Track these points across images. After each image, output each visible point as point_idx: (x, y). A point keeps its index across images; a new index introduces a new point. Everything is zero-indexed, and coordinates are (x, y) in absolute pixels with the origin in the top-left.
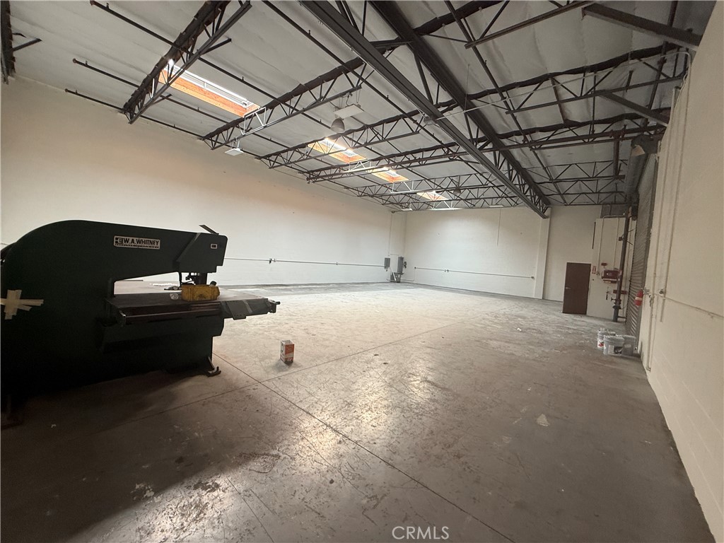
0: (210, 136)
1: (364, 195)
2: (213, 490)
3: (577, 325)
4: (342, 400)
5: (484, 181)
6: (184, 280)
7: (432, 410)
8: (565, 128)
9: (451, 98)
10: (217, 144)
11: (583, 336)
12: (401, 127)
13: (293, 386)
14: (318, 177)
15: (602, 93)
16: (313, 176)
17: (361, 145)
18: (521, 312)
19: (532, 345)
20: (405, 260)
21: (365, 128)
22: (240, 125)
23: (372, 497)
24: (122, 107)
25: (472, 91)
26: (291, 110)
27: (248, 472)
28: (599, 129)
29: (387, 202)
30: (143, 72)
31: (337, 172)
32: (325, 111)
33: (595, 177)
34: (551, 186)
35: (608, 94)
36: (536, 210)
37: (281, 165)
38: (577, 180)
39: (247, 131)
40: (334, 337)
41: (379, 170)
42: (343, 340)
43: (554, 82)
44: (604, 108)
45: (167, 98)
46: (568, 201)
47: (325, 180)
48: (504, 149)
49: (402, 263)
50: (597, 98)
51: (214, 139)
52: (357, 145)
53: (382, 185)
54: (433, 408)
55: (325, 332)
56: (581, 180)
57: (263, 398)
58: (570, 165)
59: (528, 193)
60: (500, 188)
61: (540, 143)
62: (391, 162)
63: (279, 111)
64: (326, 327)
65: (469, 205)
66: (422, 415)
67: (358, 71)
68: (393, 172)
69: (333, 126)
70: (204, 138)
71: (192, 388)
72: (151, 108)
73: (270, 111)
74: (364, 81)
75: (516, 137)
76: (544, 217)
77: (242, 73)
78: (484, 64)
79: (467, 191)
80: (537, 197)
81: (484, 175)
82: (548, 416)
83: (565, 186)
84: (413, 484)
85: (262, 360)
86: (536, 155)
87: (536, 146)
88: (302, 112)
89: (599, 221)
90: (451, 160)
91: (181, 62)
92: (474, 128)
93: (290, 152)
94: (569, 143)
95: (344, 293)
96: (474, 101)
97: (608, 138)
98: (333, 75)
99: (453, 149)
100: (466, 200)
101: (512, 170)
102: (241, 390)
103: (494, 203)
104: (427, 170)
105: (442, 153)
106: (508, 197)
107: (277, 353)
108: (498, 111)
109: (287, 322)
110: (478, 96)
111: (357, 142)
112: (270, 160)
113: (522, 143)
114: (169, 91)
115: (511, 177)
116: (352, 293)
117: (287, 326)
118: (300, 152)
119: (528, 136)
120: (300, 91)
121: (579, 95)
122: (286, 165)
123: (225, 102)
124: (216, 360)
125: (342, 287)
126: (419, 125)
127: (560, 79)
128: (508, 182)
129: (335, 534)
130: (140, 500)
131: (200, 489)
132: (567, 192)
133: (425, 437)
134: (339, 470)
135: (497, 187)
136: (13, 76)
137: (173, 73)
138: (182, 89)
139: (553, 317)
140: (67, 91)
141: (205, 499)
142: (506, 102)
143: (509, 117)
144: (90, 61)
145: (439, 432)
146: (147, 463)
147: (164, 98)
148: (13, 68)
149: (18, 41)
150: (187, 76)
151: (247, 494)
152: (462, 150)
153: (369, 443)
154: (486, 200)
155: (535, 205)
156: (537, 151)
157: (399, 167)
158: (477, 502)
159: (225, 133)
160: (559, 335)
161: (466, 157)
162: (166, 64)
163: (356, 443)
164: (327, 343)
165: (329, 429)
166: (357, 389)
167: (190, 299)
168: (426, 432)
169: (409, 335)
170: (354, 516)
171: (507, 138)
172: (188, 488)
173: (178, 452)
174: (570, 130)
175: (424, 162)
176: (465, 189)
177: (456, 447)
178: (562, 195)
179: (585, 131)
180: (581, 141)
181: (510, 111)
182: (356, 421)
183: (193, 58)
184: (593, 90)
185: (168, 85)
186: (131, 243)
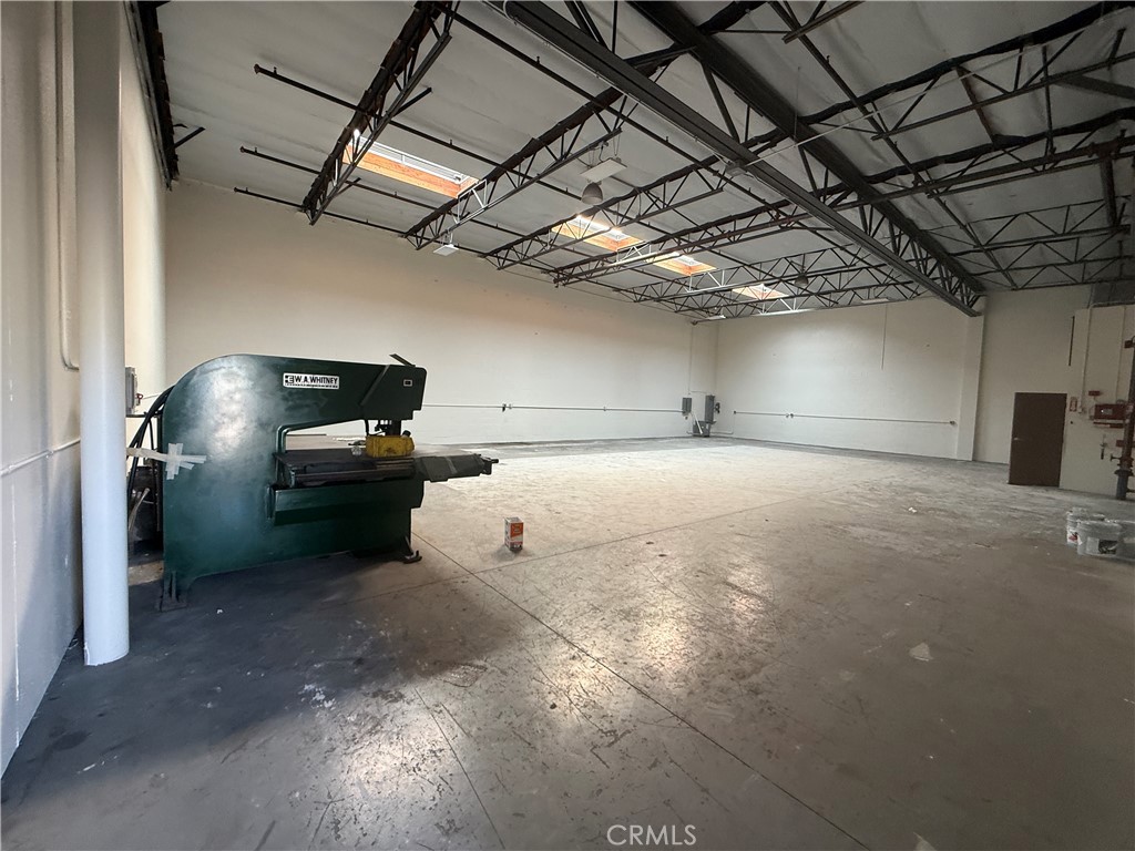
0: (413, 231)
1: (645, 300)
2: (396, 700)
3: (1035, 505)
4: (586, 603)
5: (849, 259)
6: (372, 432)
8: (996, 150)
9: (774, 127)
10: (424, 241)
11: (1042, 523)
12: (693, 185)
13: (517, 581)
14: (571, 276)
15: (1063, 78)
16: (563, 275)
17: (631, 221)
18: (925, 483)
19: (931, 536)
20: (716, 401)
21: (635, 193)
22: (453, 210)
23: (609, 732)
24: (301, 204)
25: (811, 109)
26: (521, 178)
27: (442, 684)
28: (1064, 144)
29: (684, 308)
30: (323, 152)
31: (599, 266)
32: (572, 174)
33: (1068, 234)
34: (982, 257)
35: (1074, 78)
36: (954, 303)
37: (515, 262)
38: (1033, 242)
39: (462, 218)
40: (589, 517)
41: (666, 256)
42: (601, 521)
43: (962, 71)
45: (355, 183)
46: (1020, 282)
47: (581, 280)
48: (880, 201)
49: (712, 405)
50: (1055, 89)
51: (419, 234)
52: (625, 220)
53: (673, 281)
54: (728, 622)
55: (576, 509)
56: (1044, 241)
57: (474, 594)
58: (1016, 216)
59: (936, 273)
60: (882, 269)
61: (946, 183)
62: (683, 243)
63: (505, 183)
64: (579, 502)
65: (827, 302)
66: (707, 630)
67: (616, 106)
68: (689, 260)
69: (586, 196)
70: (406, 235)
71: (384, 577)
72: (335, 200)
73: (492, 184)
74: (627, 119)
75: (903, 178)
76: (973, 314)
77: (450, 135)
78: (825, 63)
79: (820, 280)
80: (955, 280)
81: (848, 248)
82: (933, 647)
83: (1010, 254)
84: (675, 722)
85: (480, 544)
86: (943, 205)
87: (937, 189)
88: (538, 179)
89: (1082, 315)
90: (783, 229)
91: (368, 132)
92: (819, 172)
93: (527, 243)
94: (1007, 176)
95: (614, 454)
96: (815, 126)
97: (1085, 158)
98: (578, 119)
99: (787, 210)
100: (819, 294)
101: (899, 236)
102: (445, 582)
103: (872, 296)
104: (745, 250)
105: (769, 219)
106: (898, 283)
107: (500, 536)
108: (860, 136)
109: (521, 494)
110: (820, 118)
111: (624, 217)
112: (499, 258)
113: (911, 186)
114: (355, 173)
115: (897, 249)
116: (627, 454)
117: (521, 500)
118: (541, 242)
119: (923, 175)
120: (532, 149)
121: (1010, 89)
122: (521, 262)
123: (431, 180)
124: (416, 542)
125: (614, 445)
126: (722, 177)
127: (973, 65)
128: (893, 257)
129: (547, 771)
130: (308, 702)
131: (380, 698)
132: (1016, 265)
133: (707, 661)
134: (567, 693)
135: (876, 267)
136: (177, 180)
137: (360, 148)
138: (373, 168)
139: (987, 490)
140: (236, 190)
141: (385, 711)
142: (872, 120)
143: (881, 145)
144: (261, 147)
145: (731, 657)
146: (320, 662)
147: (351, 184)
148: (176, 169)
149: (179, 134)
150: (377, 149)
151: (438, 709)
152: (801, 211)
153: (617, 661)
154: (857, 291)
155: (953, 292)
156: (943, 198)
157: (697, 248)
158: (773, 757)
159: (433, 224)
160: (990, 521)
161: (810, 222)
162: (351, 136)
163: (598, 660)
164: (576, 524)
165: (560, 640)
166: (611, 590)
167: (376, 454)
168: (709, 654)
169: (709, 515)
170: (578, 752)
171: (883, 181)
172: (366, 695)
173: (359, 653)
174: (1006, 152)
175: (737, 237)
176: (817, 276)
177: (754, 679)
178: (1005, 272)
179: (1036, 151)
180: (1029, 171)
181: (881, 133)
182: (603, 631)
183: (382, 123)
184: (1042, 75)
185: (354, 165)
186: (304, 381)
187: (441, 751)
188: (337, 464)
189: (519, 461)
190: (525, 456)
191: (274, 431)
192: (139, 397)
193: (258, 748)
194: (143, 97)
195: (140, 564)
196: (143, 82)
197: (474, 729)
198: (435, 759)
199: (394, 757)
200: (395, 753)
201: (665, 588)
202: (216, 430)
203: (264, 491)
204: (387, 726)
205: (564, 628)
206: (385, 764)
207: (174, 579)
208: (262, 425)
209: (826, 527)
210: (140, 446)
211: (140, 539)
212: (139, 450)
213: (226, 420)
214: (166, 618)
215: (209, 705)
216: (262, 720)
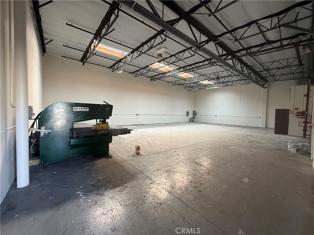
0: (111, 67)
1: (175, 85)
2: (102, 196)
3: (281, 139)
4: (156, 168)
5: (230, 73)
6: (98, 122)
7: (194, 174)
8: (267, 44)
9: (208, 39)
10: (114, 70)
11: (282, 144)
12: (187, 54)
13: (138, 163)
14: (155, 79)
15: (284, 25)
16: (153, 78)
17: (171, 64)
18: (251, 134)
19: (252, 148)
20: (196, 112)
21: (171, 56)
22: (122, 61)
23: (159, 203)
24: (80, 60)
25: (217, 34)
26: (140, 52)
27: (115, 191)
28: (285, 42)
29: (186, 87)
30: (85, 46)
31: (163, 76)
32: (154, 51)
33: (288, 66)
34: (266, 72)
35: (287, 25)
36: (259, 85)
37: (139, 75)
38: (279, 68)
39: (124, 63)
40: (159, 145)
41: (180, 73)
42: (162, 146)
43: (257, 24)
44: (286, 32)
45: (95, 54)
46: (276, 79)
47: (158, 80)
48: (237, 58)
49: (195, 113)
50: (282, 28)
51: (113, 68)
52: (169, 64)
53: (183, 80)
54: (194, 173)
55: (155, 143)
56: (282, 68)
57: (125, 166)
58: (274, 61)
59: (254, 77)
60: (239, 76)
61: (255, 53)
62: (185, 69)
63: (136, 54)
64: (156, 141)
65: (225, 85)
66: (189, 175)
67: (165, 33)
68: (186, 74)
69: (158, 57)
70: (109, 68)
71: (101, 162)
72: (89, 59)
73: (132, 54)
74: (168, 37)
75: (243, 51)
76: (264, 88)
77: (120, 41)
78: (220, 22)
79: (223, 79)
80: (259, 79)
81: (230, 70)
82: (249, 179)
83: (273, 72)
84: (177, 200)
85: (128, 153)
86: (254, 59)
87: (252, 54)
88: (145, 53)
89: (293, 88)
90: (212, 66)
91: (98, 40)
92: (220, 50)
93: (142, 70)
94: (270, 51)
95: (167, 127)
96: (219, 38)
97: (291, 46)
98: (155, 37)
99: (213, 60)
100: (222, 83)
101: (243, 67)
102: (118, 163)
103: (237, 83)
104: (202, 71)
105: (208, 63)
106: (244, 80)
107: (134, 151)
108: (231, 41)
109: (141, 139)
110: (220, 36)
111: (169, 62)
112: (135, 74)
113: (246, 54)
114: (95, 51)
115: (243, 71)
116: (171, 127)
117: (140, 140)
118: (146, 69)
119: (248, 51)
120: (143, 45)
121: (269, 28)
122: (141, 75)
123: (116, 53)
124: (110, 152)
125: (167, 125)
126: (194, 52)
127: (260, 22)
128: (242, 73)
129: (142, 214)
130: (78, 197)
131: (98, 195)
132: (275, 74)
133: (188, 183)
134: (149, 193)
135: (237, 75)
136: (45, 54)
137: (96, 45)
138: (99, 50)
139: (268, 136)
140: (62, 56)
141: (99, 198)
142: (234, 36)
143: (237, 43)
144: (68, 45)
145: (194, 182)
146: (82, 186)
147: (93, 54)
148: (45, 51)
149: (46, 41)
150: (100, 45)
151: (113, 198)
152: (216, 61)
153: (163, 184)
154: (233, 82)
155: (258, 82)
156: (254, 57)
157: (189, 71)
158: (203, 209)
159: (116, 65)
160: (268, 144)
161: (219, 64)
162: (93, 41)
163: (158, 184)
164: (155, 147)
165: (148, 179)
166: (163, 165)
167: (98, 129)
168: (188, 181)
169: (191, 144)
170: (151, 209)
171: (238, 53)
172: (94, 194)
173: (93, 183)
174: (270, 45)
175: (199, 68)
176: (222, 78)
177: (200, 188)
178: (273, 76)
179: (278, 44)
180: (276, 50)
181: (236, 40)
182: (160, 176)
183: (101, 38)
184: (278, 24)
185: (94, 49)
186: (79, 109)
187: (113, 209)
188: (87, 131)
189: (141, 129)
190: (142, 128)
191: (71, 123)
192: (34, 114)
193: (63, 209)
194: (36, 32)
195: (34, 160)
196: (35, 28)
197: (123, 203)
198: (112, 211)
199: (100, 211)
200: (101, 210)
201: (178, 164)
202: (55, 123)
203: (68, 139)
204: (99, 203)
205: (149, 175)
206: (98, 213)
207: (43, 164)
208: (68, 121)
209: (224, 146)
210: (33, 127)
211: (34, 153)
212: (33, 129)
213: (57, 120)
214: (40, 174)
215: (51, 198)
216: (65, 202)
